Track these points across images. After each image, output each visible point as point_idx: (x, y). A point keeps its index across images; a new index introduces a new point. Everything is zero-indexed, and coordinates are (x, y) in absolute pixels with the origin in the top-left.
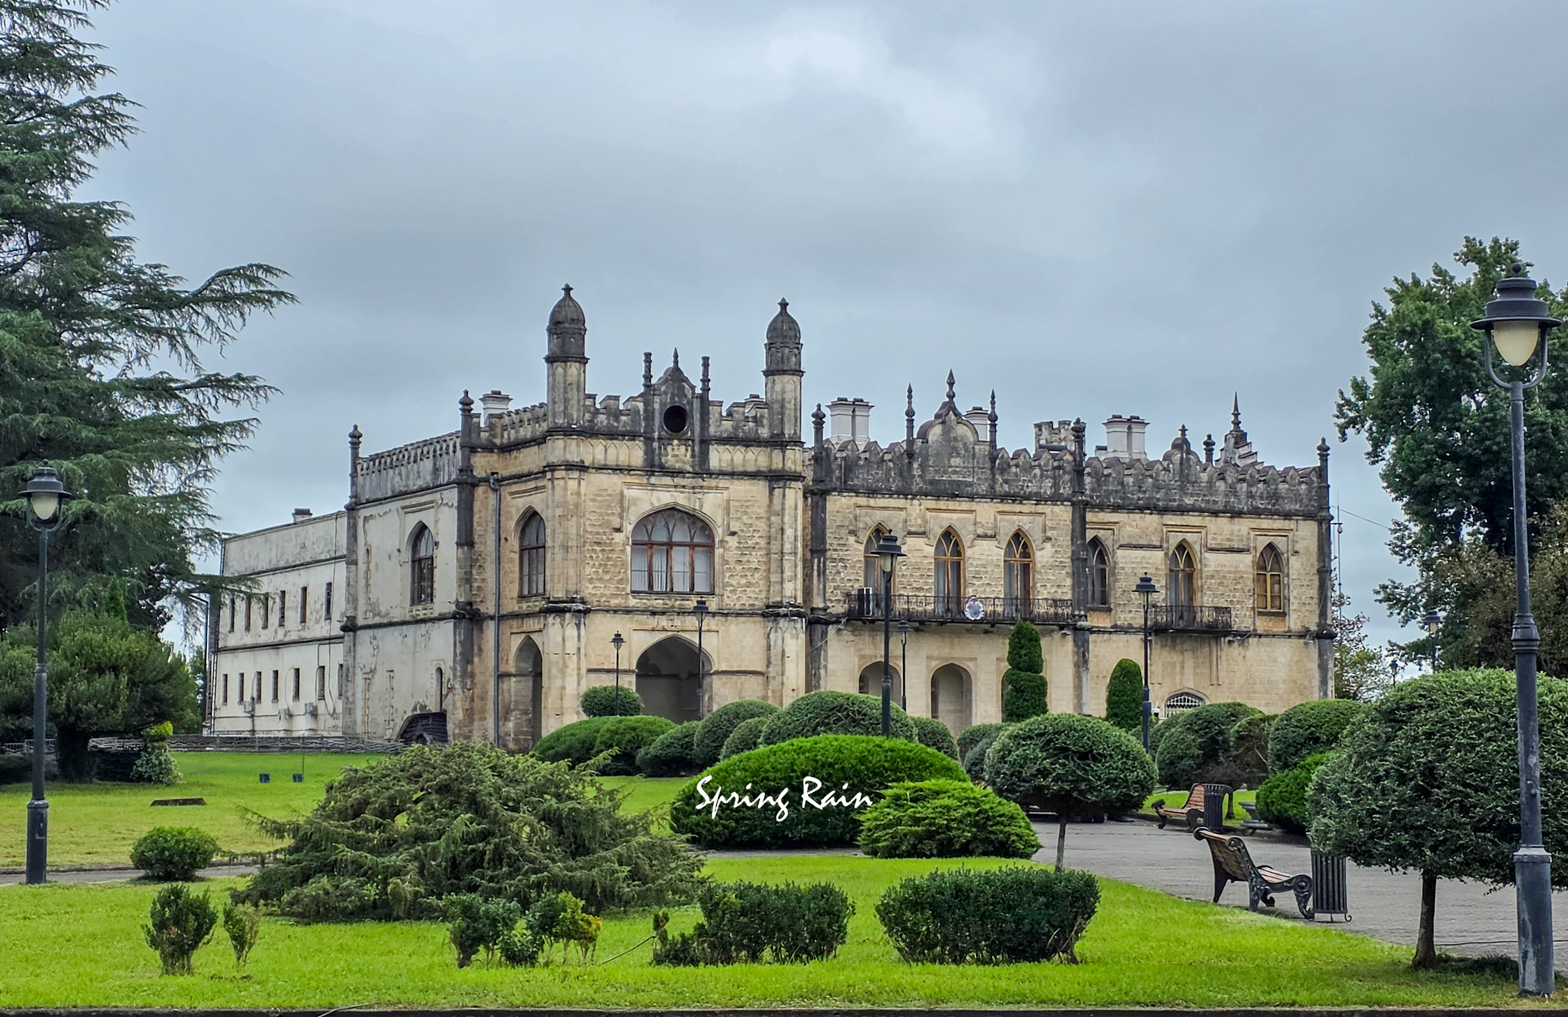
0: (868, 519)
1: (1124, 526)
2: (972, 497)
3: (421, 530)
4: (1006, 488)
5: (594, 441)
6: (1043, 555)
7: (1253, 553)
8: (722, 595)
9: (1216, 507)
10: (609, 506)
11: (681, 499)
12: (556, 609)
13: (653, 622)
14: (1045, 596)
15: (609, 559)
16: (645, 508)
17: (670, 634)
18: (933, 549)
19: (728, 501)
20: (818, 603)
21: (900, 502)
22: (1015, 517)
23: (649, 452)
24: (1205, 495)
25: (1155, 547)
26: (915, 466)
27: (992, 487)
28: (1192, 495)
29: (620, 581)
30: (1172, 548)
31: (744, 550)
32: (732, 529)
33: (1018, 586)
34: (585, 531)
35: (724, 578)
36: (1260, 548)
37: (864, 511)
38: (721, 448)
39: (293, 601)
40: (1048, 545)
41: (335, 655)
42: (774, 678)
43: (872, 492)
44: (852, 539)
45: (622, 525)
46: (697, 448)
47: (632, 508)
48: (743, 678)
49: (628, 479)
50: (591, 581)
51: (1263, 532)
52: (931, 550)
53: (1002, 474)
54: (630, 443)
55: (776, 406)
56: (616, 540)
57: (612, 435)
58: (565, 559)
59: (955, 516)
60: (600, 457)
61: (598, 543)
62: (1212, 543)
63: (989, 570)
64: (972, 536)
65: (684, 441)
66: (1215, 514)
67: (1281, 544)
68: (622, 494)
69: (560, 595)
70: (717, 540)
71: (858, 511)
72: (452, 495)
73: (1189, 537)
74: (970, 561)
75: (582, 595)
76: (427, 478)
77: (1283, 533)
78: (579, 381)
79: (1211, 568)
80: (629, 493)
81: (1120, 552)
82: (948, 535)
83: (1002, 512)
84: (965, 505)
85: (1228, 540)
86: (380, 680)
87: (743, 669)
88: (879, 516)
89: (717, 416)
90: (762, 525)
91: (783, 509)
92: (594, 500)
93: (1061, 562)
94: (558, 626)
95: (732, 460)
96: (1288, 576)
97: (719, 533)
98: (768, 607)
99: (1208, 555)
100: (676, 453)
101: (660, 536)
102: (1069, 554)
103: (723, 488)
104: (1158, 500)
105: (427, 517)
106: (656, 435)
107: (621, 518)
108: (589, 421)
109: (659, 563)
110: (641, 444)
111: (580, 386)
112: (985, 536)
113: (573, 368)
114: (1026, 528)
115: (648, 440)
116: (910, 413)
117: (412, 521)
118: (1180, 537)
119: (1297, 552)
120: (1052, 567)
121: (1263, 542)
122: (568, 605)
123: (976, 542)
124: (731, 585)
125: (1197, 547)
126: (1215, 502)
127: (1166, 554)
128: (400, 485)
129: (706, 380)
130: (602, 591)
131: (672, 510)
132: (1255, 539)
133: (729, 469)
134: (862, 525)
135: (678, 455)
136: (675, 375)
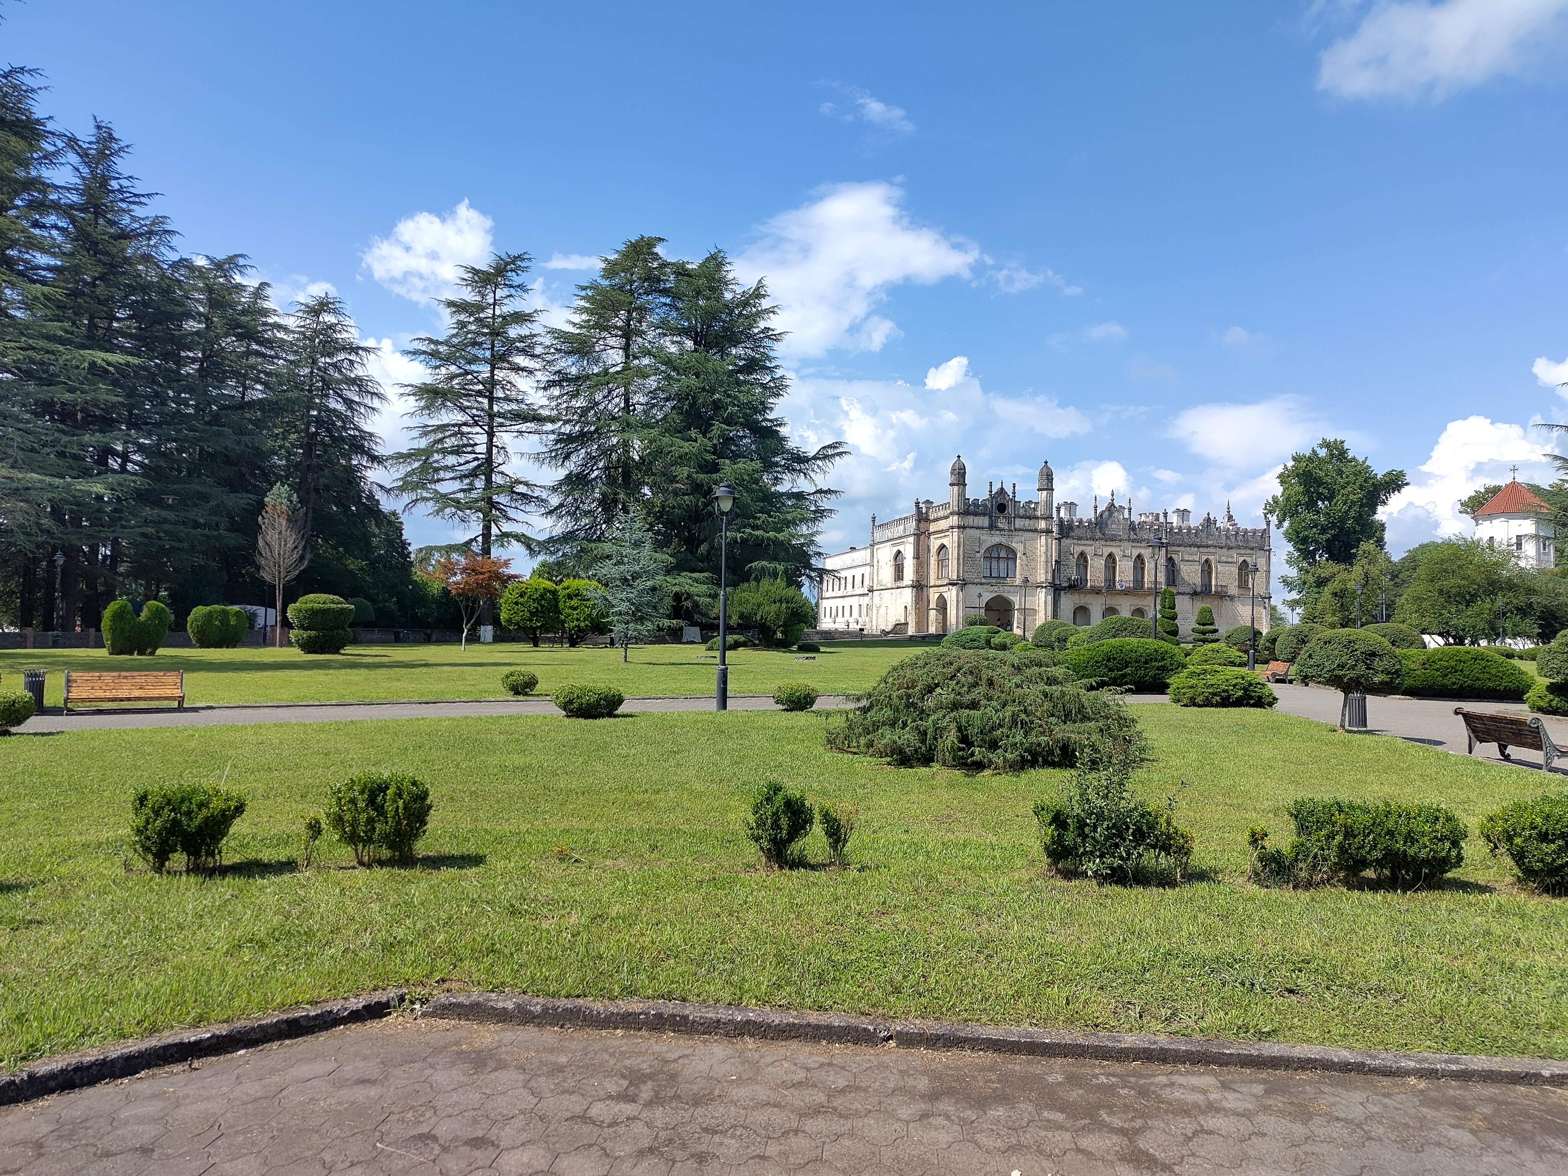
0: (1078, 549)
1: (1183, 553)
2: (1120, 541)
3: (899, 552)
4: (1134, 536)
5: (969, 517)
6: (1149, 564)
7: (1237, 564)
8: (1020, 579)
9: (1221, 545)
10: (975, 543)
11: (1004, 540)
12: (953, 583)
13: (992, 588)
14: (1150, 580)
15: (974, 563)
16: (989, 544)
17: (998, 594)
18: (1104, 562)
19: (1022, 541)
20: (1057, 582)
21: (1091, 543)
22: (1138, 549)
23: (991, 521)
24: (1217, 540)
25: (1195, 561)
26: (1098, 528)
27: (1129, 537)
28: (1211, 540)
29: (979, 572)
30: (1202, 562)
31: (1028, 561)
32: (1024, 553)
33: (1140, 576)
34: (965, 552)
35: (1020, 572)
36: (1240, 562)
37: (1077, 546)
38: (1020, 520)
39: (849, 580)
40: (1152, 560)
41: (865, 600)
42: (1040, 612)
43: (1079, 539)
44: (1072, 557)
45: (980, 550)
46: (1010, 520)
47: (984, 543)
48: (1028, 611)
49: (982, 532)
50: (966, 572)
51: (1241, 555)
52: (1102, 562)
53: (1133, 532)
54: (983, 518)
55: (1042, 503)
56: (977, 556)
57: (976, 514)
58: (957, 564)
59: (1113, 548)
60: (971, 524)
61: (970, 557)
62: (1219, 560)
63: (1127, 570)
64: (1120, 556)
65: (1005, 517)
66: (1221, 548)
67: (1248, 560)
68: (980, 538)
69: (954, 577)
70: (1018, 557)
71: (1075, 546)
72: (911, 539)
73: (1210, 557)
74: (1119, 566)
75: (963, 577)
76: (901, 533)
77: (1249, 556)
78: (963, 493)
79: (1219, 570)
80: (983, 538)
81: (1181, 563)
82: (1111, 555)
83: (1133, 547)
84: (1118, 543)
85: (1227, 558)
86: (882, 611)
87: (1028, 608)
88: (1082, 548)
89: (1018, 507)
90: (1036, 551)
91: (1045, 544)
92: (968, 541)
94: (953, 590)
95: (1024, 525)
97: (1019, 554)
98: (1037, 583)
99: (1218, 565)
101: (995, 555)
102: (1160, 564)
103: (1020, 536)
104: (1197, 542)
105: (901, 548)
106: (994, 515)
107: (979, 547)
108: (968, 509)
109: (994, 564)
110: (988, 518)
111: (964, 495)
112: (1126, 556)
113: (961, 487)
114: (1142, 553)
115: (991, 517)
116: (1096, 507)
117: (895, 549)
118: (1206, 557)
121: (1241, 559)
122: (958, 581)
123: (1122, 559)
124: (1023, 575)
125: (1213, 561)
126: (1221, 543)
127: (1200, 564)
128: (890, 536)
129: (1014, 493)
130: (971, 576)
131: (1000, 545)
132: (1238, 558)
133: (1023, 528)
134: (1076, 552)
135: (1002, 523)
136: (1002, 491)
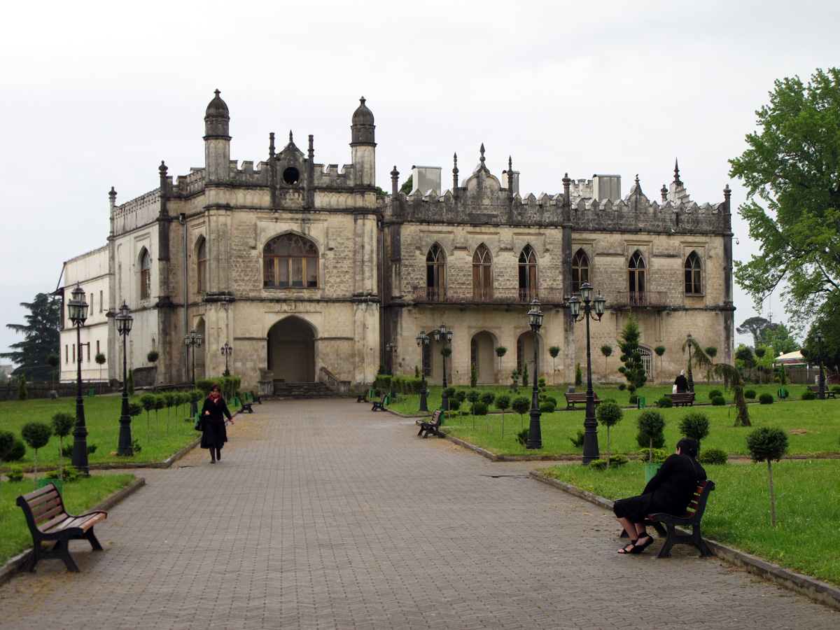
0: (428, 239)
1: (599, 241)
2: (496, 225)
3: (144, 251)
4: (519, 218)
5: (236, 191)
6: (544, 261)
7: (683, 257)
8: (324, 289)
9: (659, 230)
10: (248, 232)
11: (296, 228)
12: (212, 300)
13: (277, 307)
14: (545, 287)
15: (248, 267)
16: (272, 234)
17: (289, 314)
18: (471, 258)
19: (327, 228)
20: (396, 293)
21: (450, 228)
22: (525, 237)
23: (274, 197)
24: (651, 221)
25: (619, 255)
26: (459, 205)
27: (510, 217)
28: (643, 221)
29: (255, 281)
30: (630, 255)
31: (338, 260)
32: (331, 246)
33: (528, 280)
34: (232, 249)
35: (325, 278)
36: (687, 255)
37: (426, 234)
38: (322, 194)
40: (547, 255)
41: (104, 334)
42: (359, 342)
43: (431, 222)
44: (418, 253)
45: (256, 245)
46: (305, 194)
47: (263, 233)
48: (339, 342)
49: (260, 215)
50: (236, 281)
51: (688, 244)
52: (471, 259)
53: (517, 209)
54: (261, 192)
55: (358, 166)
56: (253, 255)
57: (248, 186)
58: (218, 267)
59: (485, 237)
60: (241, 201)
61: (240, 257)
62: (656, 251)
63: (508, 270)
64: (498, 249)
65: (297, 190)
66: (659, 233)
67: (700, 251)
68: (256, 225)
69: (215, 290)
70: (320, 254)
71: (422, 234)
72: (155, 228)
73: (642, 248)
74: (497, 265)
75: (229, 290)
76: (146, 219)
77: (702, 245)
78: (225, 152)
79: (656, 268)
80: (262, 224)
81: (597, 259)
82: (482, 247)
83: (515, 234)
84: (492, 230)
85: (666, 249)
87: (339, 336)
88: (435, 237)
89: (319, 173)
90: (350, 244)
91: (363, 233)
92: (238, 229)
93: (556, 265)
94: (213, 311)
95: (330, 202)
96: (705, 272)
97: (321, 250)
98: (354, 296)
99: (653, 259)
100: (292, 197)
101: (280, 252)
102: (561, 260)
103: (323, 220)
104: (621, 225)
105: (147, 243)
106: (278, 186)
107: (256, 240)
108: (233, 178)
110: (268, 192)
111: (226, 155)
112: (506, 249)
113: (221, 143)
114: (532, 243)
115: (273, 188)
116: (456, 171)
117: (140, 246)
118: (635, 248)
119: (711, 257)
120: (550, 268)
121: (689, 250)
122: (220, 297)
123: (500, 253)
124: (330, 282)
125: (646, 254)
126: (658, 226)
127: (626, 259)
128: (133, 224)
129: (311, 150)
130: (243, 287)
131: (289, 236)
132: (684, 249)
133: (328, 207)
134: (424, 243)
135: (293, 199)
136: (292, 148)
